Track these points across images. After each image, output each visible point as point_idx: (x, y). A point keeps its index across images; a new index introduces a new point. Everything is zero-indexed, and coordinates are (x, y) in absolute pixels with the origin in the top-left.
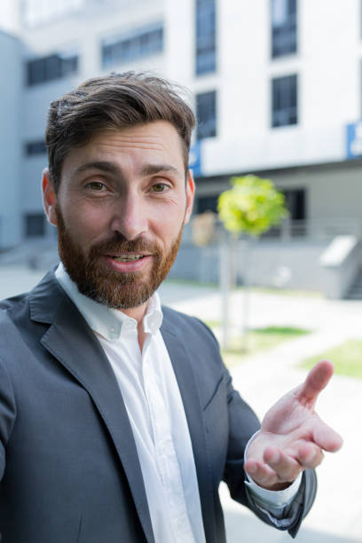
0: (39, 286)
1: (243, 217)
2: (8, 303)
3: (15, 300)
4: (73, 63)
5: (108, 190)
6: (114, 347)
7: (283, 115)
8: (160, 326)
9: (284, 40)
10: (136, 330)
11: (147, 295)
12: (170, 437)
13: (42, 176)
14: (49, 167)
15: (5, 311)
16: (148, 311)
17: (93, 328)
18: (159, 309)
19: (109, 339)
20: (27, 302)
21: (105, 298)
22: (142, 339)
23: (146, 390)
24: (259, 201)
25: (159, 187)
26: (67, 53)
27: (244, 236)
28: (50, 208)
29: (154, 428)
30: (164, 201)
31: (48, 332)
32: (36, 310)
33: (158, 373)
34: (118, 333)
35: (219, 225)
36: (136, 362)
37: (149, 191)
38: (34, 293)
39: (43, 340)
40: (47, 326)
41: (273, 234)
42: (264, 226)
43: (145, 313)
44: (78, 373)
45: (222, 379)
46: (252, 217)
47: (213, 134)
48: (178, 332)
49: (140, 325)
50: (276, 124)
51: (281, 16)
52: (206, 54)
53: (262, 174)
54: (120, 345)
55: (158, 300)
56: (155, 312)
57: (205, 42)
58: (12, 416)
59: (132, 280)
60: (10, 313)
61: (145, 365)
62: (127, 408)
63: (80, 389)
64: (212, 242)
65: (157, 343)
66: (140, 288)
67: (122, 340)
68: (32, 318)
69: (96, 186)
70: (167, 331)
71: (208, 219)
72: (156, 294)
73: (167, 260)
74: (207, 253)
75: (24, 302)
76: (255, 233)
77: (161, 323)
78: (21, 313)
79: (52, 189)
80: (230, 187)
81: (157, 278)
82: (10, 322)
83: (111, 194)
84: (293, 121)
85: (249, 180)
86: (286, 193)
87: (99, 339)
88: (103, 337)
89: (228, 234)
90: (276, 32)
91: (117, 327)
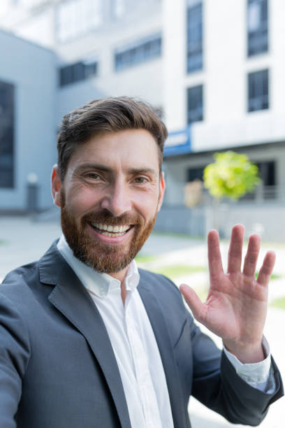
0: (45, 256)
1: (224, 185)
2: (23, 270)
3: (28, 267)
4: (94, 68)
5: (101, 179)
6: (104, 302)
7: (257, 102)
8: (137, 285)
9: (257, 42)
10: (119, 289)
11: (126, 262)
12: (148, 371)
13: (52, 171)
14: (59, 163)
15: (21, 276)
16: (129, 273)
17: (87, 287)
18: (137, 272)
19: (99, 296)
20: (37, 269)
21: (92, 262)
22: (124, 295)
23: (129, 335)
24: (237, 172)
25: (140, 180)
26: (89, 60)
27: (225, 200)
28: (56, 193)
29: (136, 364)
30: (143, 190)
31: (53, 292)
32: (45, 274)
33: (137, 321)
34: (106, 291)
35: (205, 191)
36: (120, 313)
37: (132, 182)
38: (42, 261)
39: (50, 297)
40: (53, 286)
41: (249, 197)
42: (241, 191)
43: (126, 275)
44: (77, 322)
45: (186, 322)
46: (231, 185)
47: (201, 118)
48: (150, 287)
49: (123, 285)
50: (251, 109)
51: (255, 22)
52: (195, 56)
53: (239, 150)
54: (108, 300)
55: (136, 265)
56: (134, 274)
57: (194, 47)
58: (28, 356)
59: (115, 251)
60: (24, 277)
61: (127, 316)
62: (114, 350)
63: (78, 334)
64: (200, 204)
65: (136, 298)
66: (120, 258)
67: (109, 296)
68: (42, 281)
69: (93, 176)
70: (142, 288)
71: (196, 186)
72: (134, 261)
73: (144, 233)
74: (196, 213)
75: (35, 269)
76: (234, 197)
77: (138, 282)
78: (32, 277)
79: (59, 179)
80: (213, 161)
81: (135, 248)
82: (25, 284)
83: (103, 182)
84: (265, 106)
85: (228, 155)
86: (258, 165)
87: (91, 295)
88: (94, 294)
89: (212, 198)
90: (251, 36)
91: (105, 287)
